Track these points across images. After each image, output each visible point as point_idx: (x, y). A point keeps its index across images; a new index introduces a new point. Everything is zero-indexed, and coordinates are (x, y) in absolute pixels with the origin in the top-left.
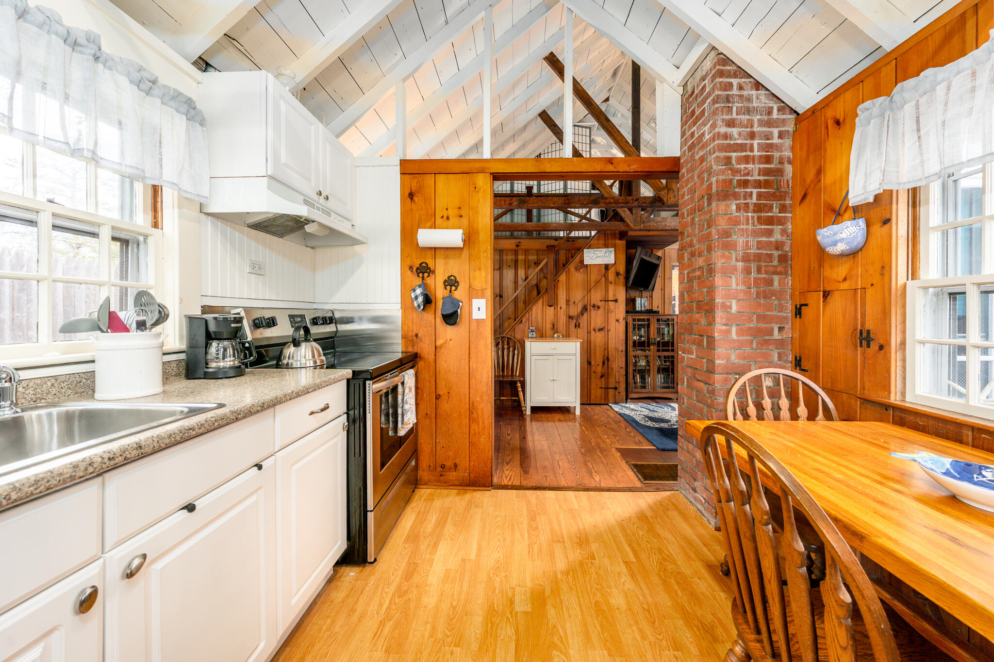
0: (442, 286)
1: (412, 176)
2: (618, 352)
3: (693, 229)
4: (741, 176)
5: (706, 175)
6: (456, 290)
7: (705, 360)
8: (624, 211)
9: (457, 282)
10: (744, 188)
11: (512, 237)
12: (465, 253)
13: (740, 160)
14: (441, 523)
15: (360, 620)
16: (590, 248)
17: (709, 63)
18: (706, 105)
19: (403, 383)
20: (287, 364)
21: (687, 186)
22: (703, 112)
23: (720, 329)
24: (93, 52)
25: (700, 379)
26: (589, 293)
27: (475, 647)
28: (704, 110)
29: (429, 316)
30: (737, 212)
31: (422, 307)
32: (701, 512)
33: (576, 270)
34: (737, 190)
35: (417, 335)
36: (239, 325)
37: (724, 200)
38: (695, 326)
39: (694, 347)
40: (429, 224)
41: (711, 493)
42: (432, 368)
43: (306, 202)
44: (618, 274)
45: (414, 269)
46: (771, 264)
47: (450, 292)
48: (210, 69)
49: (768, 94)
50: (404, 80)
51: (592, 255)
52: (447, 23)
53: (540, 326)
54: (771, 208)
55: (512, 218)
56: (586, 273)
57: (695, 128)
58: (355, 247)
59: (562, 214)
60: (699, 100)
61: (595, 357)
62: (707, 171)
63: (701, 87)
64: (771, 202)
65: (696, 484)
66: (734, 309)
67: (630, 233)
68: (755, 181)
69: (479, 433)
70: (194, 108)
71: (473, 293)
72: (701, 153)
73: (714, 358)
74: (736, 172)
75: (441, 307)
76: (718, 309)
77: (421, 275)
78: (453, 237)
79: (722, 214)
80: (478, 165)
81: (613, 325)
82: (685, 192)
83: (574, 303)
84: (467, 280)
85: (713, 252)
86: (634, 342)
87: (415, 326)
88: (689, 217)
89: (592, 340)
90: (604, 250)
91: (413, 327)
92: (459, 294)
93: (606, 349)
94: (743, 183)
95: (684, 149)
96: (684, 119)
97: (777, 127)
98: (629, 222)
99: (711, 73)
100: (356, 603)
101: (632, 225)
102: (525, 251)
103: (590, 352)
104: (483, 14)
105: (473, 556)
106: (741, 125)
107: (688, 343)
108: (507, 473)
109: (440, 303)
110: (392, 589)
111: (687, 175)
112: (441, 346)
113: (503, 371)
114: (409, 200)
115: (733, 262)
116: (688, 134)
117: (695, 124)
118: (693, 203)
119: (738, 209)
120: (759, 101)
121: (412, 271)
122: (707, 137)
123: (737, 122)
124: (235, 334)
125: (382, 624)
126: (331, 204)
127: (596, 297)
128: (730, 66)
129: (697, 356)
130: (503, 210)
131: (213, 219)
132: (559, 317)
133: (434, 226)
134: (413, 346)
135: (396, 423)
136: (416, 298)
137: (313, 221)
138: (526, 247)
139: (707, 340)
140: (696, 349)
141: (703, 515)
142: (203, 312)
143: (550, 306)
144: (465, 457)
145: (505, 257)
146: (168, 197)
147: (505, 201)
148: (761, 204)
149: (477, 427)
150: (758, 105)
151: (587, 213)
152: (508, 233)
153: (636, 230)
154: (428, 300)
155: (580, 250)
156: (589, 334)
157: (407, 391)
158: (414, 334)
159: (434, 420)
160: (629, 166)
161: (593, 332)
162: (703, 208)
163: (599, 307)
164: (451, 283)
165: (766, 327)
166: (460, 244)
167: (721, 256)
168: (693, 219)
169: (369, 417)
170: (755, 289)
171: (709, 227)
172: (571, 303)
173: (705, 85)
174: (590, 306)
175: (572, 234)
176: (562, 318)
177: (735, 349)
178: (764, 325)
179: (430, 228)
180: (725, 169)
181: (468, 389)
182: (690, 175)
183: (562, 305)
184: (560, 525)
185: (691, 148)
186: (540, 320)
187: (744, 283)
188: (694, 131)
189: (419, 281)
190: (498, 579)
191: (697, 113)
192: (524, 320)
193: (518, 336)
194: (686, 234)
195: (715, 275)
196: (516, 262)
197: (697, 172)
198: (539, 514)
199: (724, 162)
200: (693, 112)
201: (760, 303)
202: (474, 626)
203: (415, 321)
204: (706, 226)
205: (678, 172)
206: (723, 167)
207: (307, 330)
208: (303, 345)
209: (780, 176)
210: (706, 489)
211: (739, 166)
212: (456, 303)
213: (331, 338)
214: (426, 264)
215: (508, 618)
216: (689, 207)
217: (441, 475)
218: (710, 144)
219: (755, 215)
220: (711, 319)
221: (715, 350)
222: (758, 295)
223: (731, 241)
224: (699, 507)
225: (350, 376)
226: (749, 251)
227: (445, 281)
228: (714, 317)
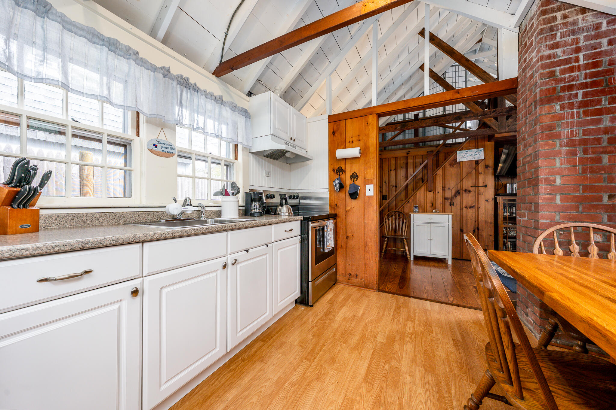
0: (349, 178)
1: (334, 123)
2: (487, 223)
3: (525, 128)
4: (565, 83)
5: (533, 88)
6: (357, 180)
7: (533, 221)
8: (490, 120)
9: (358, 176)
10: (568, 91)
11: (404, 148)
12: (362, 161)
13: (563, 72)
14: (346, 300)
15: (304, 323)
16: (462, 149)
17: (535, 7)
18: (533, 38)
19: (327, 226)
20: (278, 213)
21: (521, 97)
22: (531, 43)
23: (544, 198)
24: (221, 102)
25: (530, 234)
26: (461, 182)
27: (352, 346)
28: (532, 41)
29: (342, 195)
30: (561, 110)
31: (338, 190)
32: (531, 330)
33: (451, 166)
34: (561, 94)
35: (336, 205)
36: (261, 196)
37: (548, 103)
38: (527, 197)
39: (526, 212)
40: (342, 147)
41: (537, 315)
42: (344, 222)
43: (286, 143)
44: (487, 166)
45: (335, 171)
46: (600, 146)
47: (354, 181)
48: (252, 95)
49: (596, 14)
50: (330, 75)
51: (463, 155)
52: (352, 38)
53: (422, 204)
54: (599, 102)
55: (404, 136)
56: (459, 168)
57: (527, 55)
58: (307, 162)
59: (442, 129)
60: (529, 34)
61: (467, 227)
62: (534, 85)
63: (530, 25)
64: (599, 98)
65: (528, 310)
66: (558, 181)
67: (497, 136)
68: (581, 84)
69: (369, 259)
70: (247, 113)
71: (366, 181)
72: (530, 73)
73: (539, 219)
74: (558, 81)
75: (348, 190)
76: (542, 183)
77: (338, 173)
78: (354, 152)
79: (546, 114)
80: (369, 111)
81: (482, 203)
82: (520, 102)
83: (449, 188)
84: (363, 174)
85: (538, 142)
86: (505, 218)
87: (335, 200)
88: (523, 120)
89: (464, 215)
90: (474, 150)
91: (334, 200)
92: (358, 183)
93: (477, 221)
94: (568, 88)
95: (520, 71)
96: (520, 49)
97: (606, 37)
98: (495, 128)
99: (537, 13)
100: (303, 318)
101: (497, 130)
102: (413, 156)
103: (463, 222)
104: (372, 26)
105: (360, 315)
106: (566, 44)
107: (523, 209)
108: (389, 286)
109: (348, 188)
110: (319, 317)
111: (522, 89)
112: (349, 210)
113: (395, 232)
114: (333, 135)
115: (557, 147)
116: (523, 60)
117: (526, 52)
118: (525, 109)
119: (562, 107)
120: (585, 21)
121: (334, 172)
122: (534, 60)
123: (561, 44)
124: (260, 199)
125: (313, 327)
126: (296, 143)
127: (468, 184)
128: (553, 4)
129: (528, 218)
130: (398, 132)
131: (254, 155)
132: (437, 199)
133: (345, 147)
134: (335, 210)
135: (323, 245)
136: (336, 185)
137: (289, 152)
138: (413, 154)
139: (534, 206)
140: (527, 213)
141: (532, 332)
142: (250, 191)
143: (430, 191)
144: (362, 272)
145: (399, 162)
146: (240, 147)
147: (392, 127)
148: (588, 100)
149: (368, 255)
150: (584, 25)
151: (460, 125)
152: (401, 146)
153: (501, 133)
154: (342, 186)
155: (454, 152)
156: (461, 210)
157: (329, 230)
158: (335, 204)
159: (345, 250)
160: (472, 92)
161: (465, 209)
162: (532, 111)
163: (470, 191)
164: (354, 176)
165: (593, 195)
166: (359, 156)
167: (545, 145)
168: (525, 121)
169: (310, 238)
170: (581, 166)
171: (535, 125)
172: (447, 189)
173: (533, 23)
174: (463, 190)
175: (447, 142)
176: (439, 199)
177: (559, 212)
178: (591, 194)
179: (343, 148)
180: (548, 81)
181: (363, 234)
182: (524, 89)
183: (439, 191)
184: (415, 314)
185: (524, 70)
186: (422, 200)
187: (569, 162)
188: (526, 58)
189: (337, 176)
190: (370, 327)
191: (528, 44)
192: (410, 201)
193: (406, 211)
194: (521, 132)
195: (539, 159)
196: (407, 164)
197: (528, 86)
198: (403, 307)
199: (548, 76)
200: (526, 43)
201: (587, 177)
202: (354, 339)
203: (335, 198)
204: (533, 124)
205: (516, 88)
206: (547, 80)
207: (286, 201)
208: (285, 206)
209: (610, 75)
210: (534, 313)
211: (563, 76)
212: (356, 187)
213: (297, 206)
214: (341, 167)
215: (371, 341)
216: (523, 112)
217: (349, 279)
218: (536, 65)
219: (581, 110)
220: (536, 191)
221: (539, 212)
222: (584, 171)
223: (554, 132)
224: (530, 326)
225: (302, 219)
226: (574, 138)
227: (351, 176)
228: (538, 189)
